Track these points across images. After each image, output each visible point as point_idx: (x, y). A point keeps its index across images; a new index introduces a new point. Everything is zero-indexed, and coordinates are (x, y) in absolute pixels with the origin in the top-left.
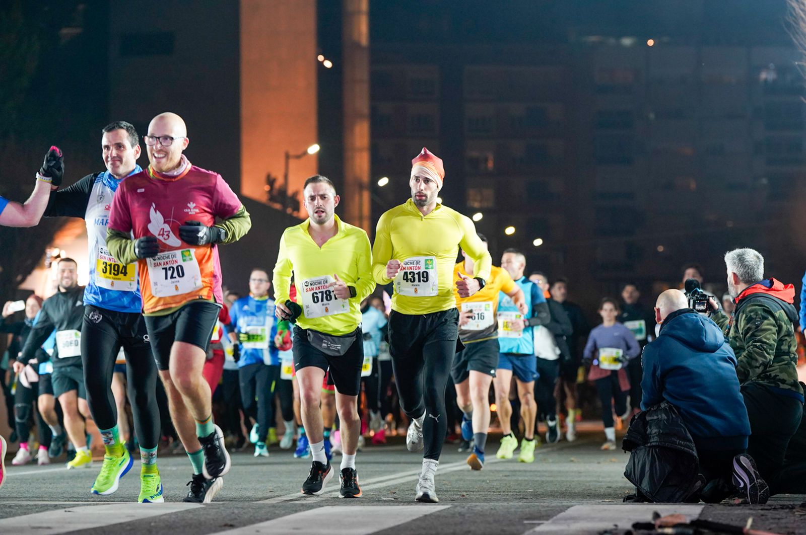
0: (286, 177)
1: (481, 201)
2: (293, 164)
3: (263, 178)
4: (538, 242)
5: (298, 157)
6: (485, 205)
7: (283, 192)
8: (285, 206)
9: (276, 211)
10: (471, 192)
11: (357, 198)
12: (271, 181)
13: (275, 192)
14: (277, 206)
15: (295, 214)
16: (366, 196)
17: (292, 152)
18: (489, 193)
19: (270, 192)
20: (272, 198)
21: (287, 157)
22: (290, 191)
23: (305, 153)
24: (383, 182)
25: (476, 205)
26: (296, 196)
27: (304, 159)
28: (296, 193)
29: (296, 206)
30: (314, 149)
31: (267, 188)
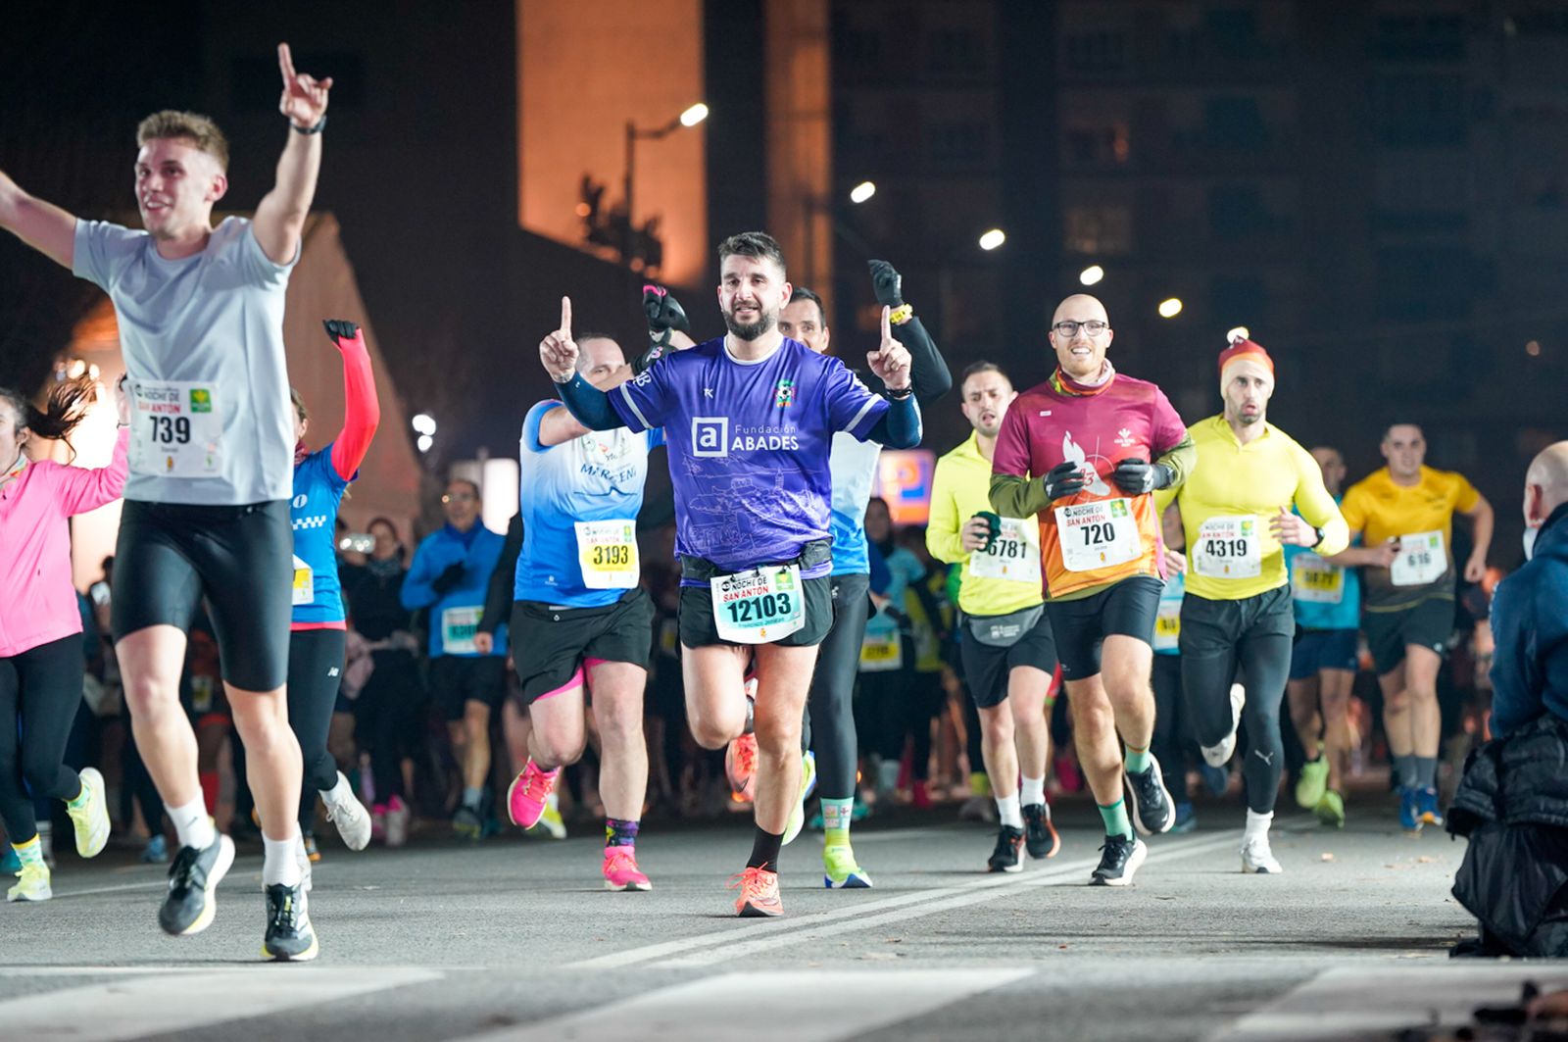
0: (628, 183)
1: (1099, 238)
2: (644, 150)
3: (573, 185)
5: (658, 135)
6: (1111, 246)
7: (621, 220)
8: (627, 255)
9: (606, 264)
10: (1076, 216)
12: (592, 194)
13: (602, 221)
14: (608, 254)
15: (651, 272)
16: (821, 227)
17: (643, 124)
19: (591, 219)
20: (595, 236)
21: (632, 134)
22: (639, 218)
23: (676, 124)
24: (863, 192)
25: (1089, 246)
26: (654, 228)
27: (672, 139)
28: (653, 223)
29: (654, 253)
30: (696, 115)
31: (583, 209)
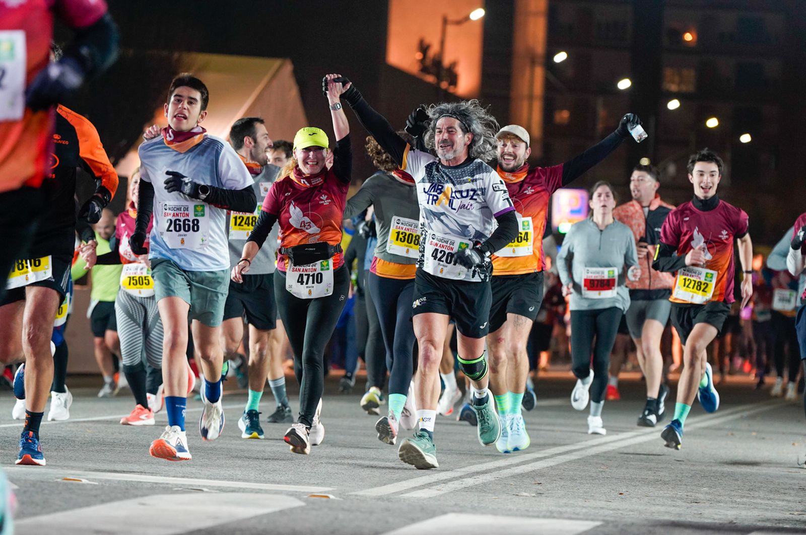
0: (442, 43)
1: (679, 84)
2: (451, 29)
3: (415, 43)
4: (746, 138)
5: (458, 23)
6: (684, 88)
7: (437, 63)
8: (439, 78)
9: (429, 84)
10: (668, 72)
11: (527, 73)
12: (424, 48)
13: (428, 62)
14: (430, 79)
15: (451, 89)
16: (539, 73)
17: (452, 17)
18: (690, 74)
19: (423, 61)
20: (425, 69)
21: (445, 22)
22: (447, 61)
23: (467, 18)
24: (560, 57)
25: (674, 88)
26: (454, 68)
27: (466, 25)
28: (454, 64)
29: (453, 79)
30: (478, 14)
31: (419, 56)
